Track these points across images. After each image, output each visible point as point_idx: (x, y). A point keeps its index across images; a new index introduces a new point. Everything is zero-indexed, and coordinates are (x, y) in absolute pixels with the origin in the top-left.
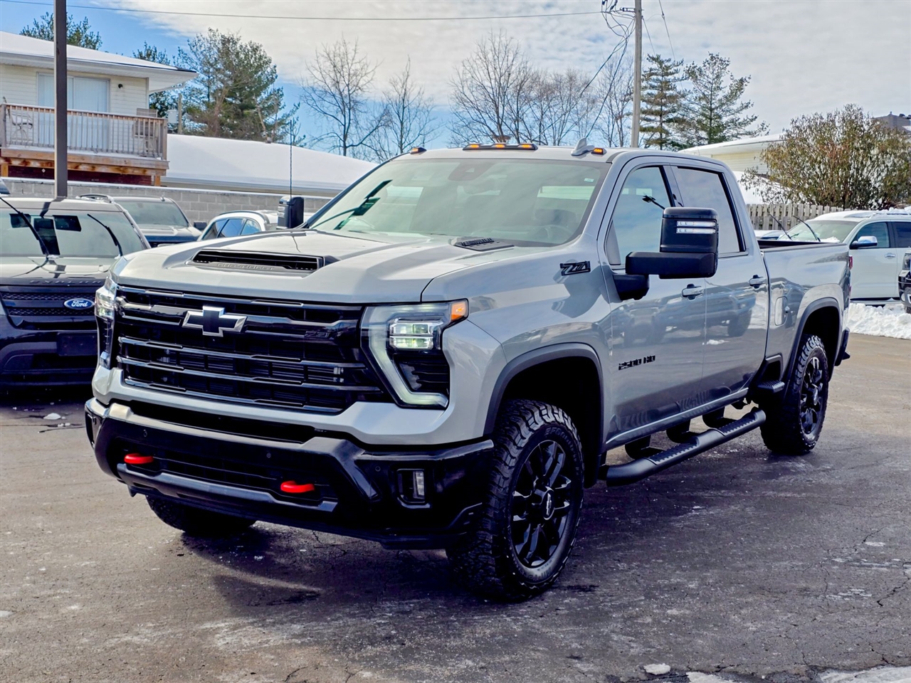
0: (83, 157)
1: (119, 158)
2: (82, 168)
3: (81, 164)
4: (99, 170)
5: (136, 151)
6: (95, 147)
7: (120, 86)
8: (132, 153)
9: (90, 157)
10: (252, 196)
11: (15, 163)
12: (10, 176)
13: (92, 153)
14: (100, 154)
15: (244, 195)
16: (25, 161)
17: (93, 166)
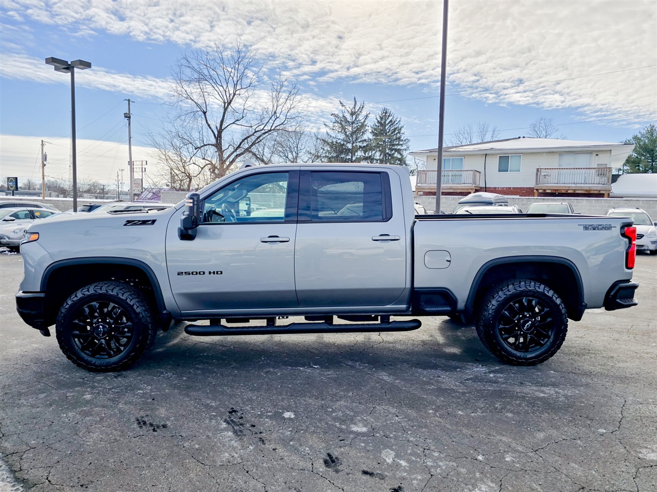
0: (569, 187)
1: (587, 186)
2: (569, 192)
3: (569, 190)
4: (577, 192)
5: (595, 182)
6: (575, 182)
7: (597, 155)
8: (594, 184)
9: (573, 187)
10: (642, 200)
11: (540, 191)
12: (538, 196)
13: (574, 185)
14: (578, 185)
15: (638, 200)
16: (544, 190)
17: (575, 190)
